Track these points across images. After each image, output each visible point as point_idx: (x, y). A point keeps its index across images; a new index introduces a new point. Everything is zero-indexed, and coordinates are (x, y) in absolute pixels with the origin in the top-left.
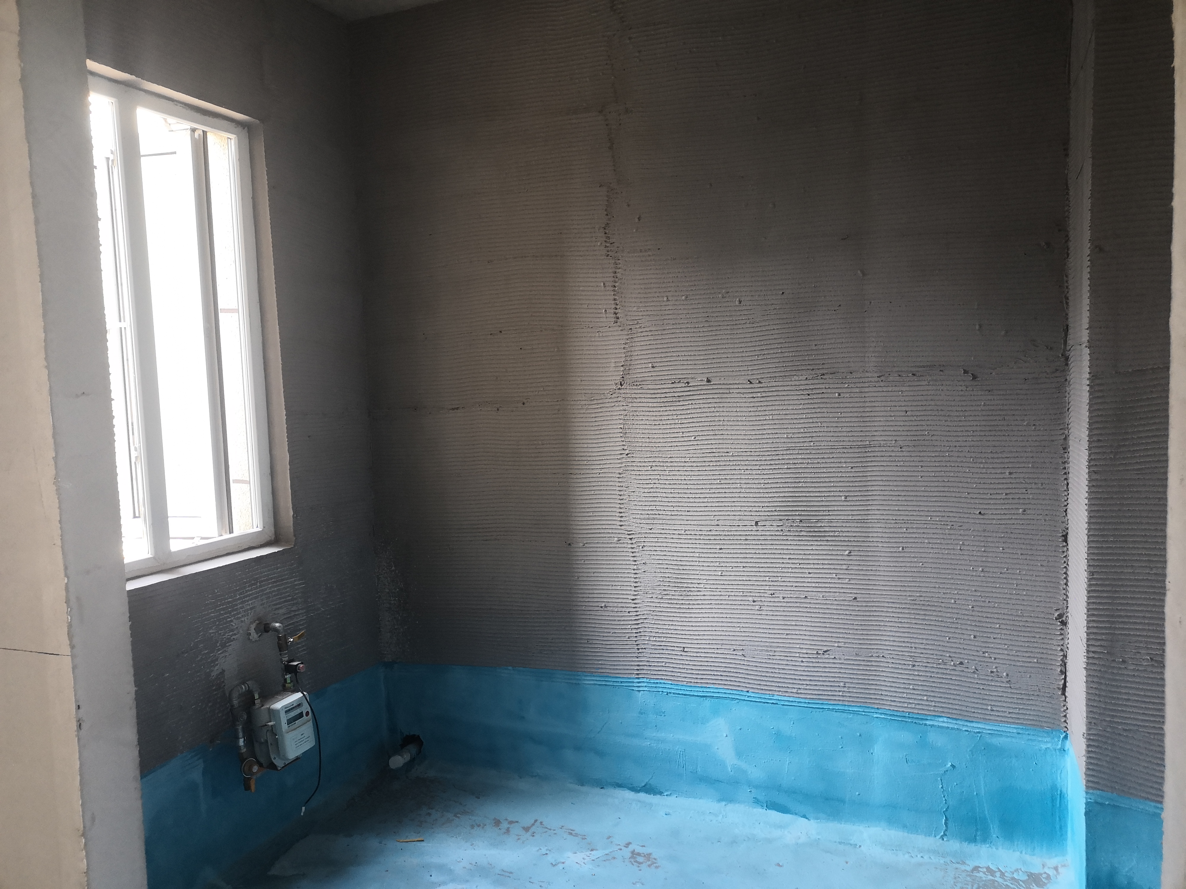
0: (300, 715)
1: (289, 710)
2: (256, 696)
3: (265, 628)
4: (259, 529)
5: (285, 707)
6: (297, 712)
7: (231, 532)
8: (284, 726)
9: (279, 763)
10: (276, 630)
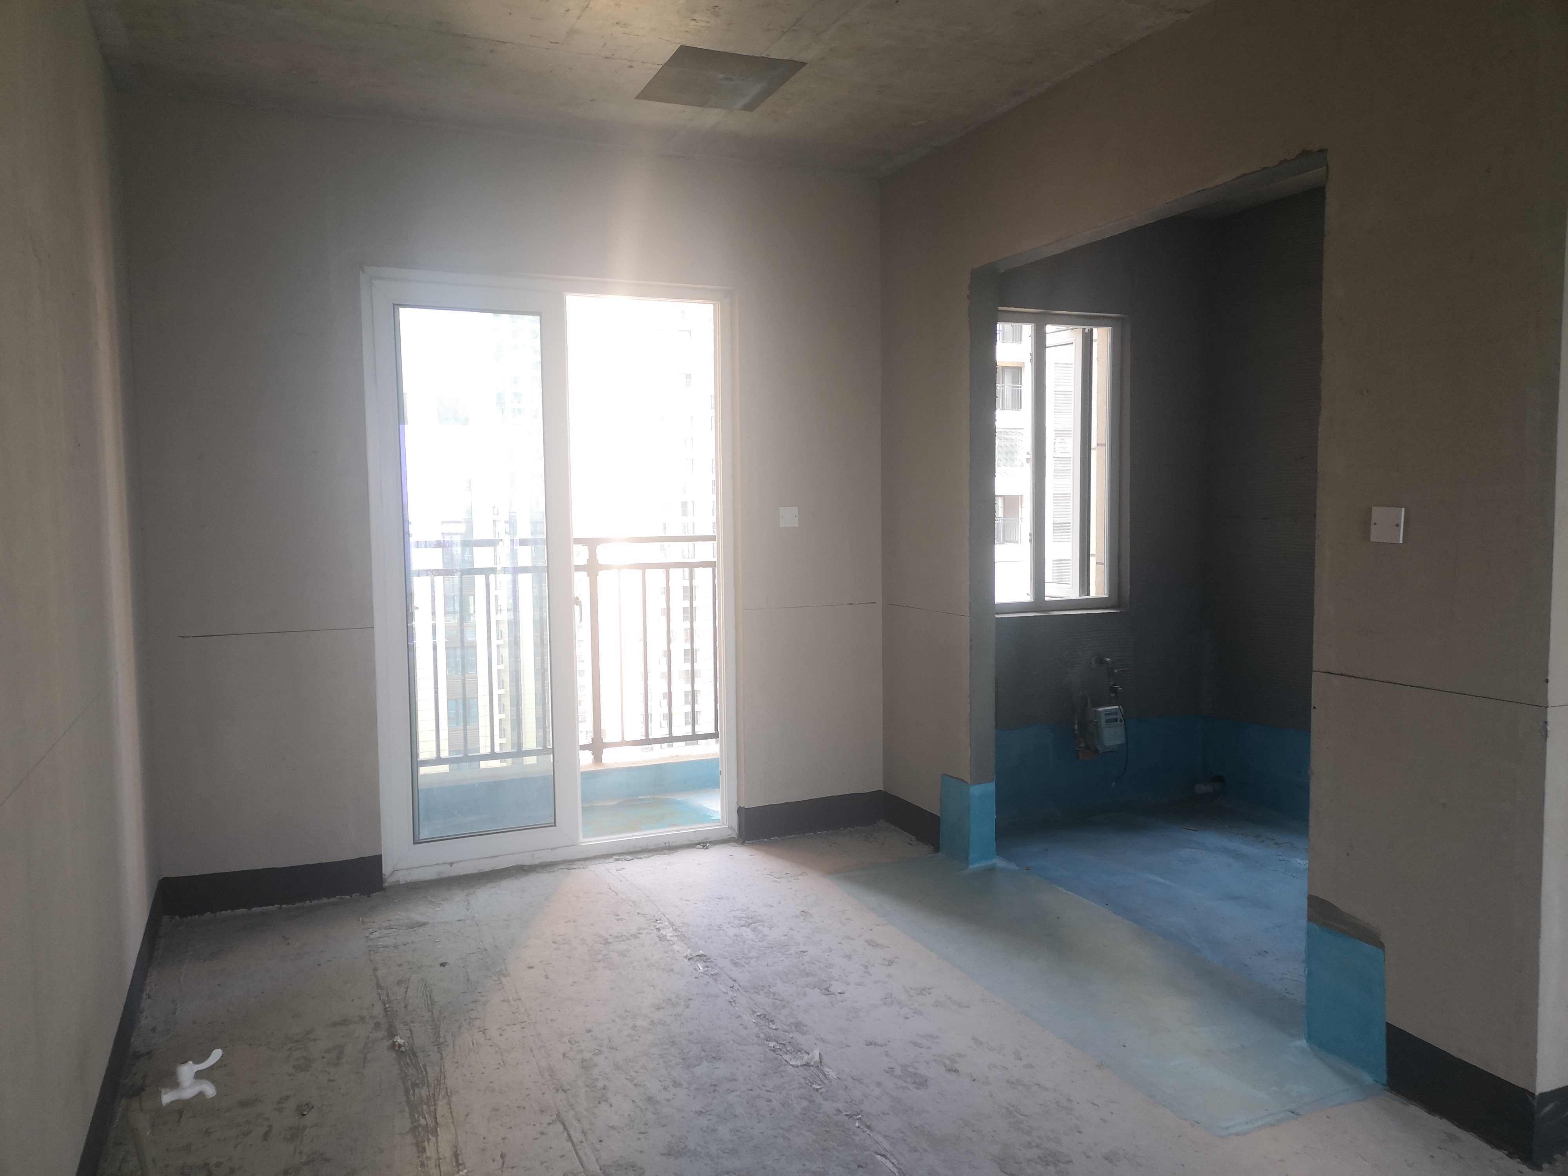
0: (1116, 720)
1: (1108, 713)
2: (1089, 701)
3: (1101, 661)
4: (1107, 596)
5: (1105, 711)
6: (1114, 717)
7: (1088, 595)
8: (1103, 724)
9: (1101, 750)
10: (1106, 662)
